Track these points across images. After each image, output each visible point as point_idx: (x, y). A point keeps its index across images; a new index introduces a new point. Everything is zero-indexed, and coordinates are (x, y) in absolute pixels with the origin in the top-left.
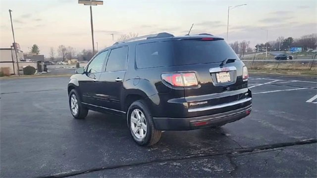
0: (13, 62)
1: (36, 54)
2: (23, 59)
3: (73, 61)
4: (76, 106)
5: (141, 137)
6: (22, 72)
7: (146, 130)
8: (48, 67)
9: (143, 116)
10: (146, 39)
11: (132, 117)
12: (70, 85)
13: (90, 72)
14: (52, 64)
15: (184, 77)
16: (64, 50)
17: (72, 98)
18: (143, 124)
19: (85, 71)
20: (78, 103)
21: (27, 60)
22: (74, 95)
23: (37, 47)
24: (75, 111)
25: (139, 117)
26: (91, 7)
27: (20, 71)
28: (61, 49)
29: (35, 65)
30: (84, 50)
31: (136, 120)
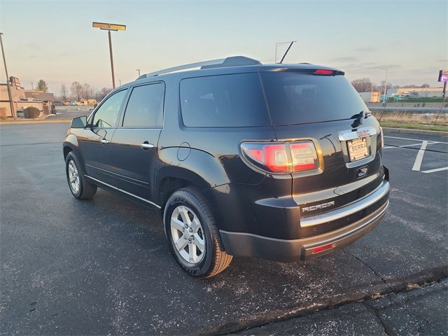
0: (10, 101)
1: (43, 92)
2: (25, 98)
3: (91, 101)
4: (76, 179)
5: (191, 259)
6: (22, 114)
7: (203, 250)
8: (57, 108)
9: (196, 220)
10: (199, 68)
11: (174, 219)
12: (66, 145)
13: (97, 125)
14: (64, 105)
15: (292, 151)
16: (79, 87)
17: (70, 166)
18: (196, 235)
19: (90, 123)
20: (79, 174)
21: (28, 99)
22: (72, 162)
23: (44, 83)
24: (76, 187)
25: (189, 222)
26: (109, 33)
27: (20, 113)
28: (75, 86)
29: (39, 106)
30: (104, 89)
31: (183, 224)
